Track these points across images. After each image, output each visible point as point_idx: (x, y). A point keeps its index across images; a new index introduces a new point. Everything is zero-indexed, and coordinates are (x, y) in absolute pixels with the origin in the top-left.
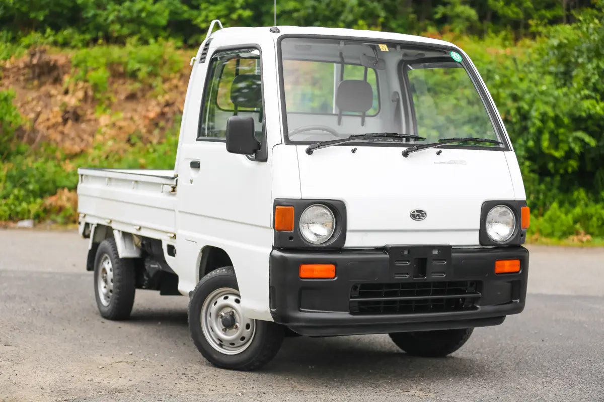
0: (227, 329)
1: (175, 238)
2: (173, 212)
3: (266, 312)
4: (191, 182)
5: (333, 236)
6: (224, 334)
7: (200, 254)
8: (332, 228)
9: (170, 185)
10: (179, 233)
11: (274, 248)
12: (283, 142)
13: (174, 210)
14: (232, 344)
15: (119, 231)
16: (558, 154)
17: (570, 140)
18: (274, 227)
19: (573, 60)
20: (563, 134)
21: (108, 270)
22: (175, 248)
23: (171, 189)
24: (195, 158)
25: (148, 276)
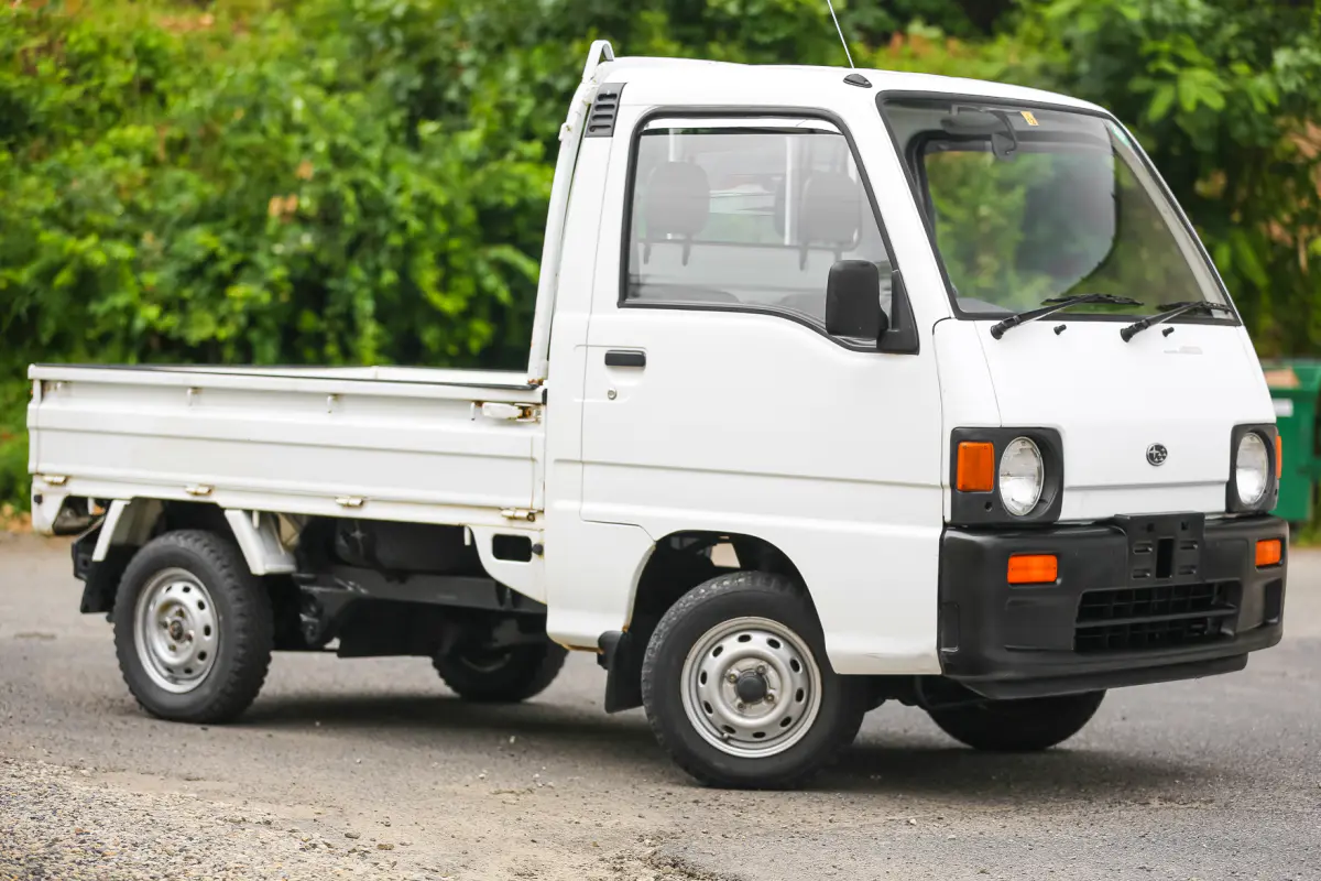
0: (748, 705)
1: (533, 520)
2: (529, 464)
3: (925, 656)
4: (613, 395)
5: (1041, 501)
6: (739, 715)
7: (650, 549)
8: (1039, 483)
9: (513, 404)
10: (561, 507)
11: (946, 526)
12: (953, 316)
13: (533, 460)
14: (759, 735)
15: (249, 513)
16: (449, 304)
17: (482, 267)
18: (953, 485)
19: (445, 57)
20: (457, 252)
21: (193, 607)
22: (534, 541)
23: (520, 412)
24: (626, 343)
25: (318, 614)
